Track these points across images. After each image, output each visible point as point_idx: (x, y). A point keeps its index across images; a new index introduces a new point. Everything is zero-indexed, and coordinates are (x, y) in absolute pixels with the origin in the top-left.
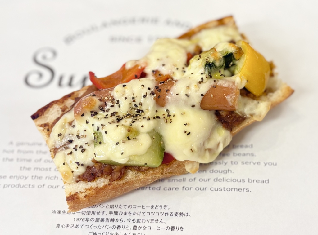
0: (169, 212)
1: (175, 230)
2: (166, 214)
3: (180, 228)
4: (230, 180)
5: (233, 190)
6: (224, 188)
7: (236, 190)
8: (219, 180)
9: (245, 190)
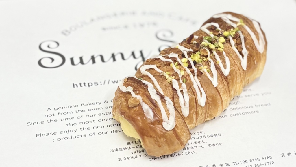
0: (206, 135)
1: (216, 145)
2: (204, 137)
3: (219, 144)
4: (242, 108)
5: (247, 113)
6: (240, 113)
7: (249, 113)
8: (234, 109)
9: (256, 112)
